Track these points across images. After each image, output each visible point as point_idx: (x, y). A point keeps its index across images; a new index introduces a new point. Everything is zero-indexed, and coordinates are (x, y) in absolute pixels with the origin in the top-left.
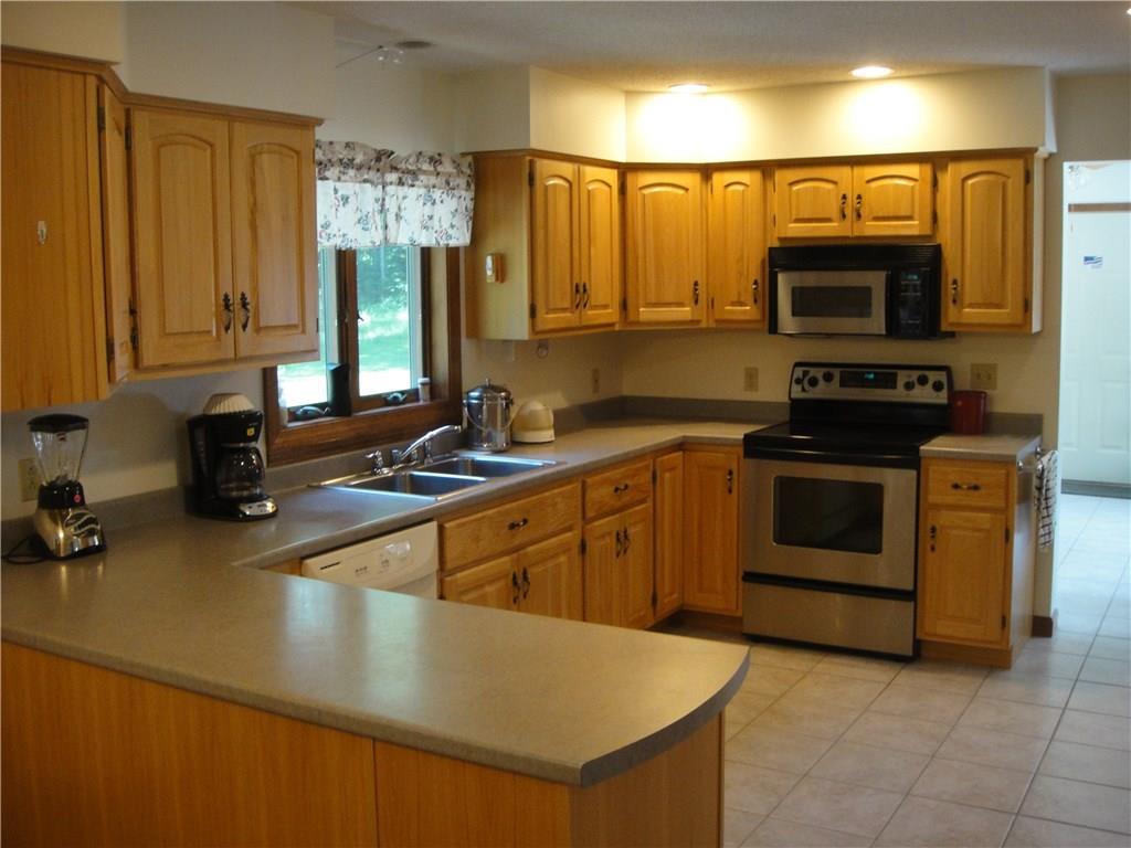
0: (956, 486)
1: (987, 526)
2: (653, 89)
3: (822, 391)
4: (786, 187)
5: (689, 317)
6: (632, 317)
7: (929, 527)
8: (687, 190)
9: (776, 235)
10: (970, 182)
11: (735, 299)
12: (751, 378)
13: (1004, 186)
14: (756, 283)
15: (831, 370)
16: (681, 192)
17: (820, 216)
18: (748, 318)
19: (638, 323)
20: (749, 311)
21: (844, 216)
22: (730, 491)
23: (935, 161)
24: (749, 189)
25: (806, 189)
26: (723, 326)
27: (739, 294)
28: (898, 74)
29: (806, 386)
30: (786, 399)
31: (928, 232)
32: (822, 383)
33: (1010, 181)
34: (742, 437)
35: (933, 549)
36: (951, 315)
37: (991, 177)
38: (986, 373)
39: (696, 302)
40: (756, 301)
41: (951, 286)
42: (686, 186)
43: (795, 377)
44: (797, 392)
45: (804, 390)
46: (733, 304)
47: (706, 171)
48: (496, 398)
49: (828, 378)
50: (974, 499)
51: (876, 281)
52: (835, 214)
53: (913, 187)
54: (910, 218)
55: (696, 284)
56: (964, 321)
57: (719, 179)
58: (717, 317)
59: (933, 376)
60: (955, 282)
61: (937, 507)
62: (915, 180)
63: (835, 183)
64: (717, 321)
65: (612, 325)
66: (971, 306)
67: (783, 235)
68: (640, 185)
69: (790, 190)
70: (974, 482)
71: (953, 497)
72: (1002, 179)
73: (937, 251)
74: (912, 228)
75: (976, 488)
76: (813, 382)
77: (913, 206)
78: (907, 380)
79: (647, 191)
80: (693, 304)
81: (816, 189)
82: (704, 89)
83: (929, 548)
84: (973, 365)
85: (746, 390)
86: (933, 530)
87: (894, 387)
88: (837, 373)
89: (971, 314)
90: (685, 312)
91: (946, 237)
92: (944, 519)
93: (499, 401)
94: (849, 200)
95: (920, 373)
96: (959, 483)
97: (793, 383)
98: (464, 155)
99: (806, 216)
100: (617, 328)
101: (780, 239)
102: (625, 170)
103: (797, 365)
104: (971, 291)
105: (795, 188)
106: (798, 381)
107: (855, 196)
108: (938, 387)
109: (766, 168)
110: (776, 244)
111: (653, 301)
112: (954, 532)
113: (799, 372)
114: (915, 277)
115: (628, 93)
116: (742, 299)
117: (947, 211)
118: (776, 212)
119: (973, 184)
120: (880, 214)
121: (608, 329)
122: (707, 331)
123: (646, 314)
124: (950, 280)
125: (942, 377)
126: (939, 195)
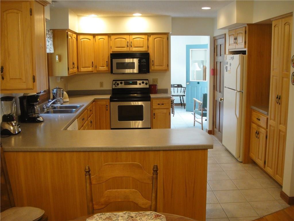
0: (159, 104)
1: (165, 112)
2: (83, 15)
3: (120, 86)
4: (114, 40)
5: (91, 70)
6: (79, 71)
7: (153, 113)
8: (90, 40)
9: (112, 51)
10: (156, 39)
11: (102, 65)
12: (102, 84)
13: (163, 40)
14: (107, 62)
15: (122, 81)
16: (89, 40)
17: (122, 46)
18: (105, 70)
19: (81, 72)
20: (105, 68)
21: (128, 46)
22: (107, 110)
23: (148, 35)
24: (105, 40)
25: (119, 40)
26: (98, 72)
27: (103, 64)
28: (143, 15)
29: (116, 85)
30: (111, 89)
31: (147, 50)
32: (120, 85)
33: (164, 39)
34: (109, 97)
35: (154, 118)
36: (152, 68)
37: (160, 39)
38: (155, 80)
39: (93, 67)
40: (107, 66)
41: (152, 62)
42: (90, 39)
43: (113, 83)
44: (114, 87)
45: (116, 86)
46: (101, 67)
47: (94, 35)
48: (60, 91)
49: (121, 83)
50: (162, 107)
51: (136, 61)
52: (126, 46)
53: (143, 40)
54: (142, 47)
55: (93, 62)
56: (155, 69)
57: (98, 37)
58: (97, 70)
59: (145, 82)
60: (153, 61)
61: (155, 109)
62: (144, 39)
63: (126, 39)
64: (97, 71)
65: (75, 73)
66: (156, 66)
67: (113, 51)
68: (81, 39)
69: (115, 40)
70: (162, 103)
71: (158, 107)
72: (162, 39)
73: (148, 54)
74: (143, 49)
75: (163, 104)
76: (118, 84)
77: (143, 44)
78: (140, 83)
79: (82, 40)
80: (92, 67)
81: (121, 40)
82: (97, 16)
83: (153, 118)
84: (153, 79)
85: (100, 87)
86: (154, 114)
87: (137, 84)
88: (123, 82)
89: (156, 68)
90: (90, 69)
91: (151, 52)
92: (156, 112)
93: (61, 91)
94: (129, 43)
95: (142, 81)
96: (159, 103)
97: (113, 85)
98: (50, 30)
99: (119, 46)
100: (76, 73)
101: (112, 52)
102: (78, 34)
103: (114, 80)
104: (156, 62)
105: (116, 40)
106: (114, 84)
107: (130, 42)
108: (146, 84)
109: (109, 35)
110: (112, 53)
111: (84, 66)
112: (159, 114)
113: (114, 82)
114: (144, 60)
115: (78, 16)
116: (104, 65)
117: (151, 46)
118: (112, 45)
119: (156, 40)
120: (136, 46)
121: (75, 74)
122: (95, 73)
123: (82, 70)
124: (152, 61)
125: (147, 82)
126: (149, 42)
